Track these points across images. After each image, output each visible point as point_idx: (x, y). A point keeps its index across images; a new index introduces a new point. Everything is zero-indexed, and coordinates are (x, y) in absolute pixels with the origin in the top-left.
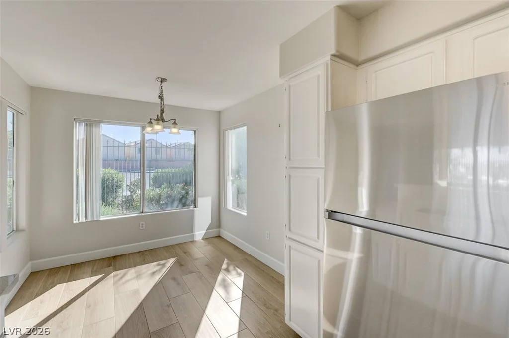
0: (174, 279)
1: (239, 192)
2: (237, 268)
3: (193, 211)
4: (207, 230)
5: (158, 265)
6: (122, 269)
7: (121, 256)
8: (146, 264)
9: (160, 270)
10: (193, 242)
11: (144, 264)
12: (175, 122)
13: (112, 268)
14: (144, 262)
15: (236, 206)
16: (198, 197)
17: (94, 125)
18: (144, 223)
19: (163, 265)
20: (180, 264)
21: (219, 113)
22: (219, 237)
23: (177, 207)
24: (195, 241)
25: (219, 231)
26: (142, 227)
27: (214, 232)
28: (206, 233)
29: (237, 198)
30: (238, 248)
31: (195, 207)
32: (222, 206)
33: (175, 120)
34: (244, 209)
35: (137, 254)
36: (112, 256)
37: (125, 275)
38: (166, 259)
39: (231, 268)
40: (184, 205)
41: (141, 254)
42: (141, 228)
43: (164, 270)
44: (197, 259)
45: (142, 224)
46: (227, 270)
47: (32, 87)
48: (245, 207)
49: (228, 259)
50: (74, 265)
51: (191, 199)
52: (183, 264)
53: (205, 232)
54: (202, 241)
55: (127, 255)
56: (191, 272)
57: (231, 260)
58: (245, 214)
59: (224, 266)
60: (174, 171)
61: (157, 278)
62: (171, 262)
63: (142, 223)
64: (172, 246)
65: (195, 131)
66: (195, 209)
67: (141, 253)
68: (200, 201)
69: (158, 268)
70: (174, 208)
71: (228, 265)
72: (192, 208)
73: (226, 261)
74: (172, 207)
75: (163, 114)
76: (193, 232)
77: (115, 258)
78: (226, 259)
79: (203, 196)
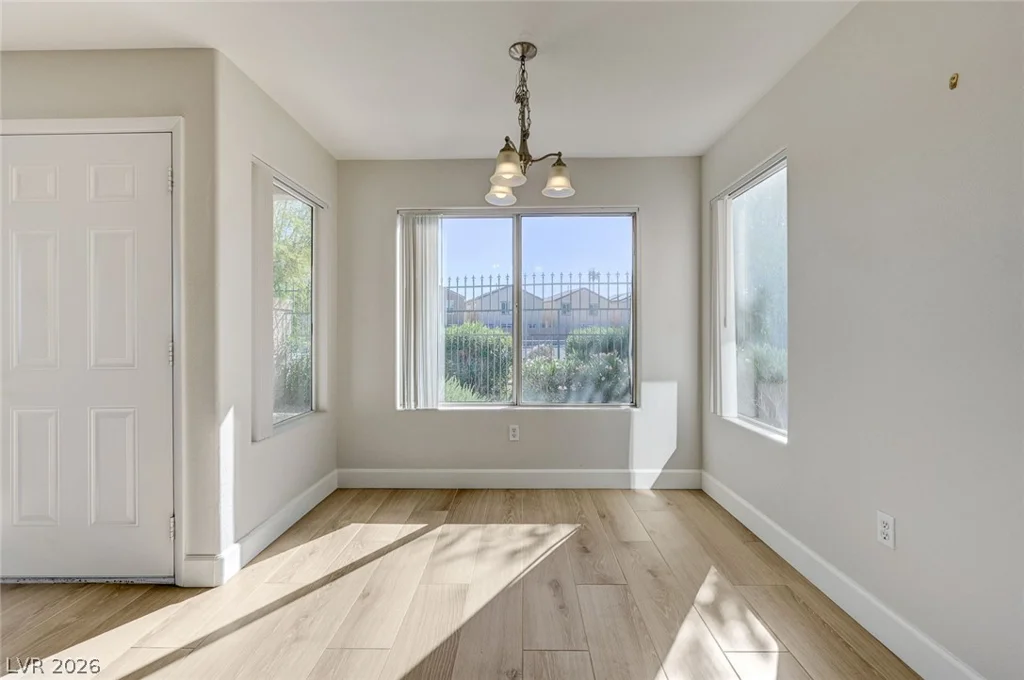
0: (556, 586)
1: (760, 378)
2: (751, 616)
3: (628, 416)
4: (665, 467)
5: (532, 534)
6: (462, 523)
7: (473, 490)
8: (511, 522)
9: (528, 550)
10: (628, 491)
11: (505, 522)
12: (559, 160)
13: (447, 512)
14: (507, 518)
15: (752, 413)
16: (641, 380)
17: (427, 221)
18: (517, 427)
19: (541, 539)
20: (581, 545)
21: (698, 161)
22: (699, 492)
23: (590, 401)
24: (634, 491)
25: (701, 478)
26: (514, 436)
27: (685, 476)
28: (661, 474)
29: (756, 396)
30: (755, 538)
31: (635, 406)
32: (709, 408)
33: (559, 154)
34: (779, 426)
35: (502, 494)
36: (457, 488)
37: (461, 536)
38: (554, 521)
39: (729, 608)
40: (608, 397)
41: (508, 495)
42: (512, 439)
43: (540, 551)
44: (627, 544)
45: (514, 430)
46: (714, 610)
47: (338, 161)
48: (783, 419)
49: (722, 570)
50: (395, 491)
51: (624, 385)
52: (589, 547)
53: (660, 471)
54: (651, 494)
55: (484, 493)
56: (604, 581)
57: (734, 576)
58: (784, 440)
59: (705, 594)
60: (604, 332)
61: (519, 568)
62: (565, 531)
63: (512, 427)
64: (578, 491)
65: (634, 215)
66: (635, 410)
67: (510, 493)
68: (647, 390)
69: (528, 542)
70: (584, 403)
71: (720, 593)
72: (625, 406)
73: (712, 576)
74: (579, 399)
75: (528, 141)
76: (628, 468)
77: (462, 491)
78: (713, 570)
79: (652, 379)
